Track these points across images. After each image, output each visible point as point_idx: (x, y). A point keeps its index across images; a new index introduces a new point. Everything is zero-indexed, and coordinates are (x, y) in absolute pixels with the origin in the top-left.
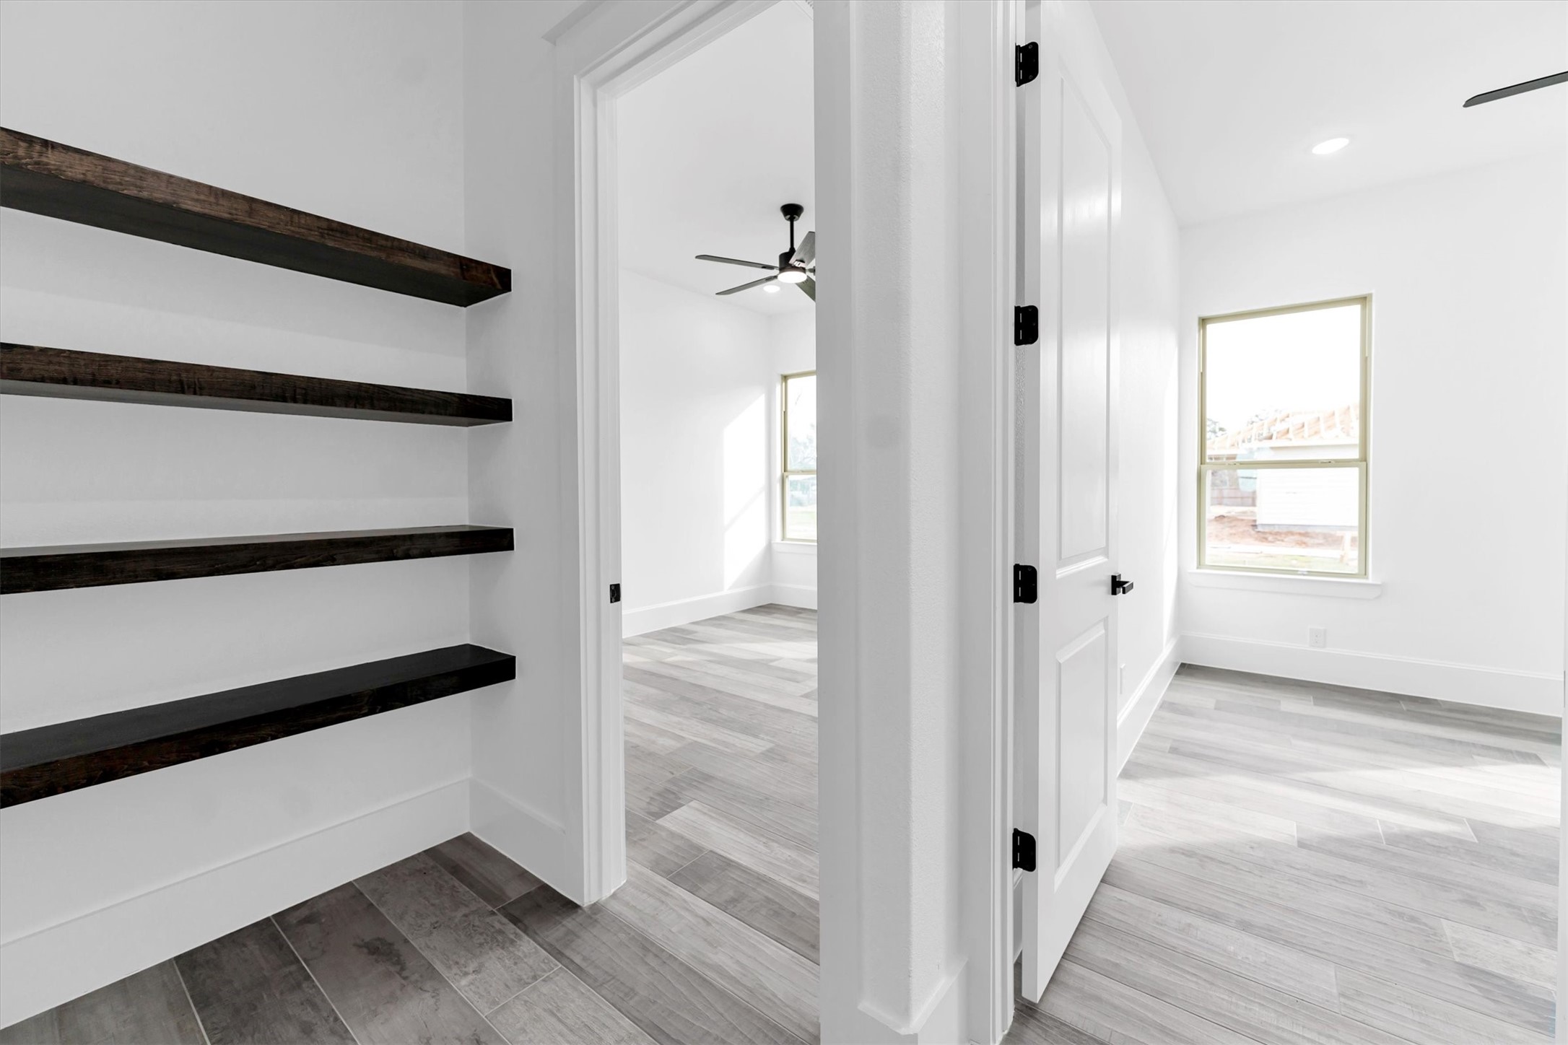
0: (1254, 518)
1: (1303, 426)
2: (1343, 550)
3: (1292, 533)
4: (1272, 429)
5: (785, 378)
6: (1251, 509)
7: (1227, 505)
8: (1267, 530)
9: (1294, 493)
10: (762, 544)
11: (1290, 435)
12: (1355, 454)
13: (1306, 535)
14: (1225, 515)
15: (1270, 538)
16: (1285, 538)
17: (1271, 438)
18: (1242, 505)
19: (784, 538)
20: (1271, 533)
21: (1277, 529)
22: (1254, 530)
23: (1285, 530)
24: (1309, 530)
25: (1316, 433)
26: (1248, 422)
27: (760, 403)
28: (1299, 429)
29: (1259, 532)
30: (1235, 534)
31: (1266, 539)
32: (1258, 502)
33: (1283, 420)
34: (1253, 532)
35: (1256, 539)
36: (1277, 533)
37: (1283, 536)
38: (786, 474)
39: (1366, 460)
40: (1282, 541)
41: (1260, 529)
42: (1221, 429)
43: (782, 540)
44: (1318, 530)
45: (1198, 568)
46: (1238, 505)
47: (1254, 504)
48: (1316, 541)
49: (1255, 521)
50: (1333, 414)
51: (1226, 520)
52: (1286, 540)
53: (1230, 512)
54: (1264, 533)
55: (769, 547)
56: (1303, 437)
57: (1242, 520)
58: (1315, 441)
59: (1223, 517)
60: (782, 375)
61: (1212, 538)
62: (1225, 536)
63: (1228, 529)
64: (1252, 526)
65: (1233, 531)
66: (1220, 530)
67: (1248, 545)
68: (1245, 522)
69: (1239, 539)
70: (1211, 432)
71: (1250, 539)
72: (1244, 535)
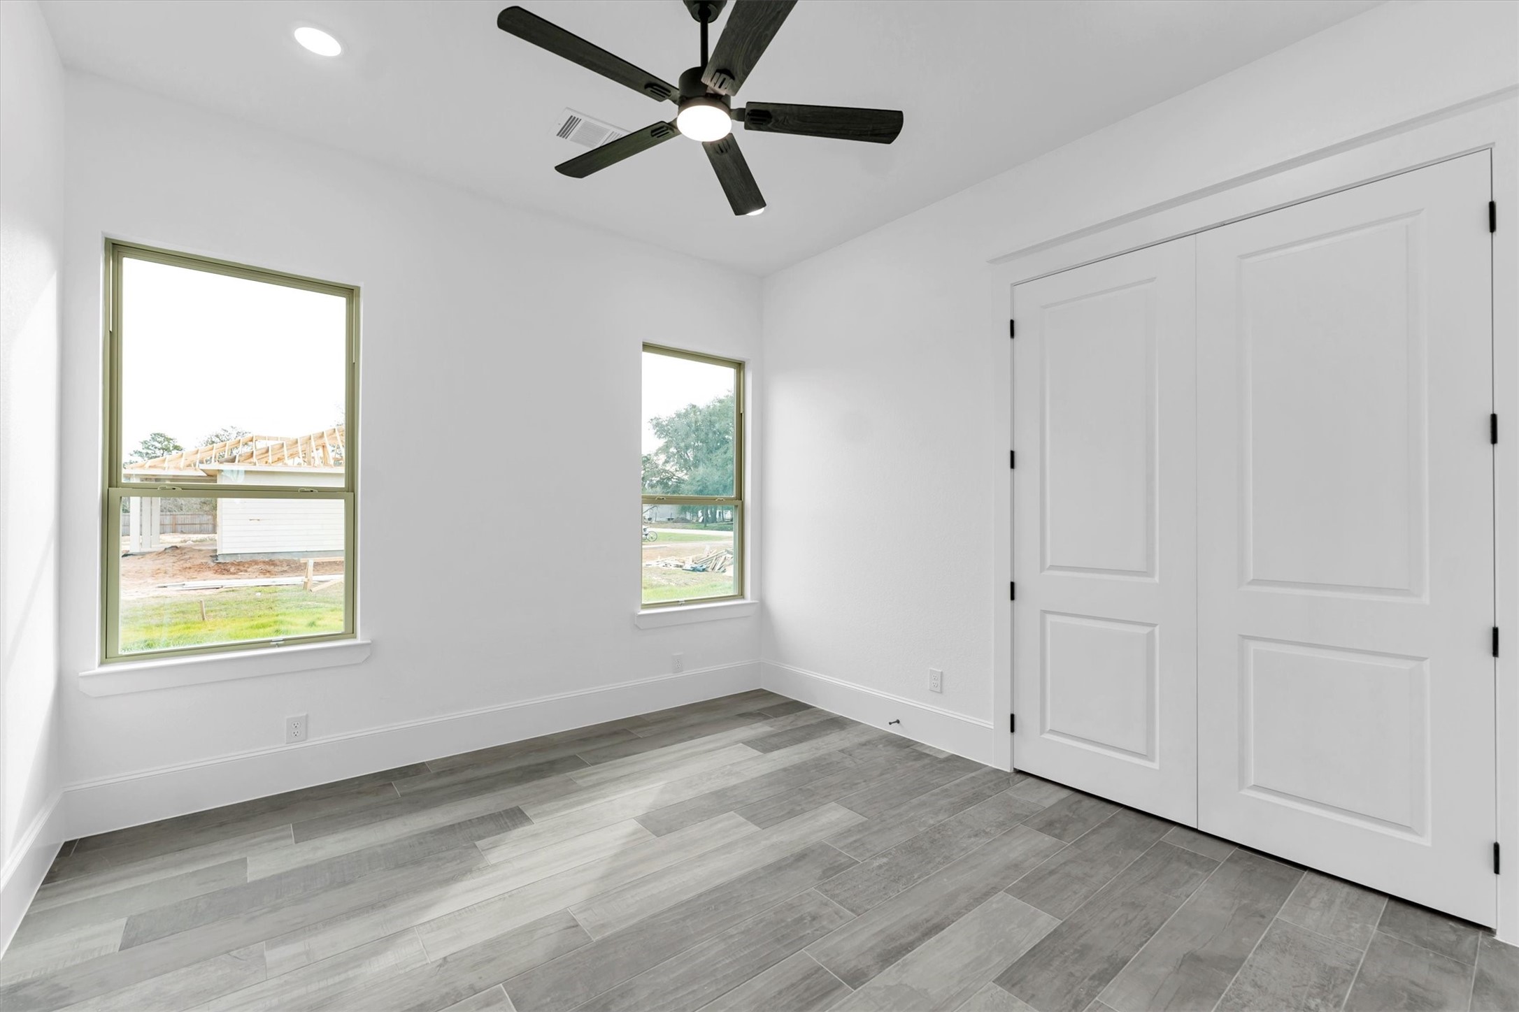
0: (215, 548)
1: (267, 451)
2: (307, 577)
3: (256, 563)
4: (235, 452)
6: (211, 536)
7: (182, 532)
8: (228, 560)
9: (258, 520)
11: (254, 459)
12: (341, 483)
13: (272, 563)
14: (178, 545)
15: (232, 570)
16: (248, 568)
17: (233, 460)
18: (201, 532)
20: (232, 564)
21: (239, 559)
22: (213, 561)
23: (248, 559)
24: (274, 558)
25: (279, 459)
26: (207, 442)
28: (262, 454)
29: (220, 563)
30: (190, 568)
31: (228, 571)
32: (219, 530)
33: (246, 444)
34: (212, 564)
35: (216, 572)
36: (239, 564)
37: (247, 566)
39: (353, 491)
40: (246, 571)
41: (220, 560)
42: (176, 448)
44: (281, 557)
45: (102, 663)
46: (195, 533)
47: (214, 531)
48: (280, 569)
49: (216, 550)
50: (297, 442)
51: (178, 551)
52: (249, 570)
53: (185, 541)
54: (225, 564)
56: (266, 462)
57: (200, 550)
58: (278, 467)
59: (177, 547)
61: (160, 575)
62: (178, 572)
63: (182, 562)
64: (211, 556)
65: (188, 565)
66: (171, 564)
67: (205, 580)
68: (202, 552)
69: (196, 573)
70: (163, 449)
71: (210, 574)
72: (201, 568)
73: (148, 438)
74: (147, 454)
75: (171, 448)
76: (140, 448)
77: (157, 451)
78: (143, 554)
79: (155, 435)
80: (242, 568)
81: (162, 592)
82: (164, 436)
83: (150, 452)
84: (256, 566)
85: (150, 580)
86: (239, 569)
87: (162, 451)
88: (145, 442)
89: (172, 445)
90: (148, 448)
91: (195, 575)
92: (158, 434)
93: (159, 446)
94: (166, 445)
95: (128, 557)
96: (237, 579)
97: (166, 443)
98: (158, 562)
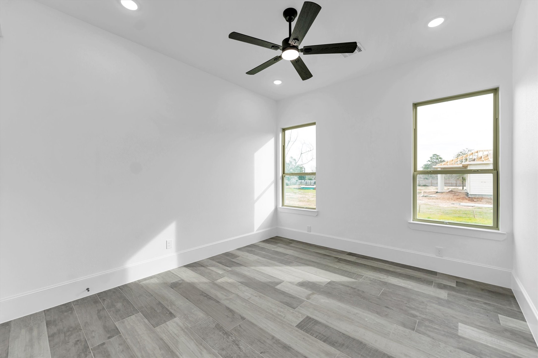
0: (467, 192)
5: (284, 130)
8: (473, 196)
10: (272, 208)
14: (453, 190)
15: (475, 200)
16: (481, 200)
17: (474, 160)
19: (283, 205)
20: (475, 198)
21: (477, 196)
23: (480, 197)
27: (272, 142)
29: (470, 197)
31: (473, 200)
34: (467, 198)
35: (469, 200)
36: (478, 198)
37: (480, 199)
38: (284, 175)
41: (470, 196)
43: (282, 206)
52: (482, 201)
54: (472, 198)
55: (276, 209)
60: (282, 129)
61: (450, 200)
62: (455, 199)
63: (456, 196)
64: (466, 195)
65: (459, 197)
66: (453, 197)
67: (466, 203)
68: (461, 193)
69: (462, 200)
70: (436, 159)
71: (467, 201)
72: (463, 199)
73: (432, 156)
74: (432, 161)
75: (439, 159)
76: (430, 159)
77: (434, 160)
78: (442, 193)
79: (434, 155)
80: (478, 200)
81: (453, 205)
82: (437, 155)
83: (432, 160)
84: (484, 200)
85: (448, 201)
86: (477, 200)
87: (436, 160)
88: (431, 157)
89: (439, 157)
90: (432, 159)
91: (462, 201)
92: (435, 154)
93: (435, 158)
94: (437, 158)
95: (438, 193)
96: (478, 204)
97: (437, 157)
98: (447, 195)
